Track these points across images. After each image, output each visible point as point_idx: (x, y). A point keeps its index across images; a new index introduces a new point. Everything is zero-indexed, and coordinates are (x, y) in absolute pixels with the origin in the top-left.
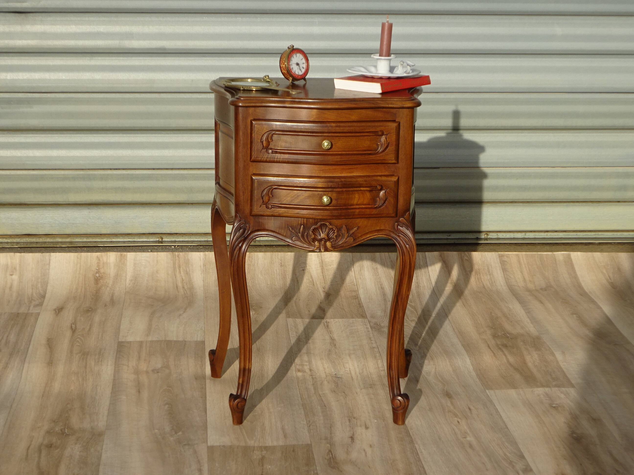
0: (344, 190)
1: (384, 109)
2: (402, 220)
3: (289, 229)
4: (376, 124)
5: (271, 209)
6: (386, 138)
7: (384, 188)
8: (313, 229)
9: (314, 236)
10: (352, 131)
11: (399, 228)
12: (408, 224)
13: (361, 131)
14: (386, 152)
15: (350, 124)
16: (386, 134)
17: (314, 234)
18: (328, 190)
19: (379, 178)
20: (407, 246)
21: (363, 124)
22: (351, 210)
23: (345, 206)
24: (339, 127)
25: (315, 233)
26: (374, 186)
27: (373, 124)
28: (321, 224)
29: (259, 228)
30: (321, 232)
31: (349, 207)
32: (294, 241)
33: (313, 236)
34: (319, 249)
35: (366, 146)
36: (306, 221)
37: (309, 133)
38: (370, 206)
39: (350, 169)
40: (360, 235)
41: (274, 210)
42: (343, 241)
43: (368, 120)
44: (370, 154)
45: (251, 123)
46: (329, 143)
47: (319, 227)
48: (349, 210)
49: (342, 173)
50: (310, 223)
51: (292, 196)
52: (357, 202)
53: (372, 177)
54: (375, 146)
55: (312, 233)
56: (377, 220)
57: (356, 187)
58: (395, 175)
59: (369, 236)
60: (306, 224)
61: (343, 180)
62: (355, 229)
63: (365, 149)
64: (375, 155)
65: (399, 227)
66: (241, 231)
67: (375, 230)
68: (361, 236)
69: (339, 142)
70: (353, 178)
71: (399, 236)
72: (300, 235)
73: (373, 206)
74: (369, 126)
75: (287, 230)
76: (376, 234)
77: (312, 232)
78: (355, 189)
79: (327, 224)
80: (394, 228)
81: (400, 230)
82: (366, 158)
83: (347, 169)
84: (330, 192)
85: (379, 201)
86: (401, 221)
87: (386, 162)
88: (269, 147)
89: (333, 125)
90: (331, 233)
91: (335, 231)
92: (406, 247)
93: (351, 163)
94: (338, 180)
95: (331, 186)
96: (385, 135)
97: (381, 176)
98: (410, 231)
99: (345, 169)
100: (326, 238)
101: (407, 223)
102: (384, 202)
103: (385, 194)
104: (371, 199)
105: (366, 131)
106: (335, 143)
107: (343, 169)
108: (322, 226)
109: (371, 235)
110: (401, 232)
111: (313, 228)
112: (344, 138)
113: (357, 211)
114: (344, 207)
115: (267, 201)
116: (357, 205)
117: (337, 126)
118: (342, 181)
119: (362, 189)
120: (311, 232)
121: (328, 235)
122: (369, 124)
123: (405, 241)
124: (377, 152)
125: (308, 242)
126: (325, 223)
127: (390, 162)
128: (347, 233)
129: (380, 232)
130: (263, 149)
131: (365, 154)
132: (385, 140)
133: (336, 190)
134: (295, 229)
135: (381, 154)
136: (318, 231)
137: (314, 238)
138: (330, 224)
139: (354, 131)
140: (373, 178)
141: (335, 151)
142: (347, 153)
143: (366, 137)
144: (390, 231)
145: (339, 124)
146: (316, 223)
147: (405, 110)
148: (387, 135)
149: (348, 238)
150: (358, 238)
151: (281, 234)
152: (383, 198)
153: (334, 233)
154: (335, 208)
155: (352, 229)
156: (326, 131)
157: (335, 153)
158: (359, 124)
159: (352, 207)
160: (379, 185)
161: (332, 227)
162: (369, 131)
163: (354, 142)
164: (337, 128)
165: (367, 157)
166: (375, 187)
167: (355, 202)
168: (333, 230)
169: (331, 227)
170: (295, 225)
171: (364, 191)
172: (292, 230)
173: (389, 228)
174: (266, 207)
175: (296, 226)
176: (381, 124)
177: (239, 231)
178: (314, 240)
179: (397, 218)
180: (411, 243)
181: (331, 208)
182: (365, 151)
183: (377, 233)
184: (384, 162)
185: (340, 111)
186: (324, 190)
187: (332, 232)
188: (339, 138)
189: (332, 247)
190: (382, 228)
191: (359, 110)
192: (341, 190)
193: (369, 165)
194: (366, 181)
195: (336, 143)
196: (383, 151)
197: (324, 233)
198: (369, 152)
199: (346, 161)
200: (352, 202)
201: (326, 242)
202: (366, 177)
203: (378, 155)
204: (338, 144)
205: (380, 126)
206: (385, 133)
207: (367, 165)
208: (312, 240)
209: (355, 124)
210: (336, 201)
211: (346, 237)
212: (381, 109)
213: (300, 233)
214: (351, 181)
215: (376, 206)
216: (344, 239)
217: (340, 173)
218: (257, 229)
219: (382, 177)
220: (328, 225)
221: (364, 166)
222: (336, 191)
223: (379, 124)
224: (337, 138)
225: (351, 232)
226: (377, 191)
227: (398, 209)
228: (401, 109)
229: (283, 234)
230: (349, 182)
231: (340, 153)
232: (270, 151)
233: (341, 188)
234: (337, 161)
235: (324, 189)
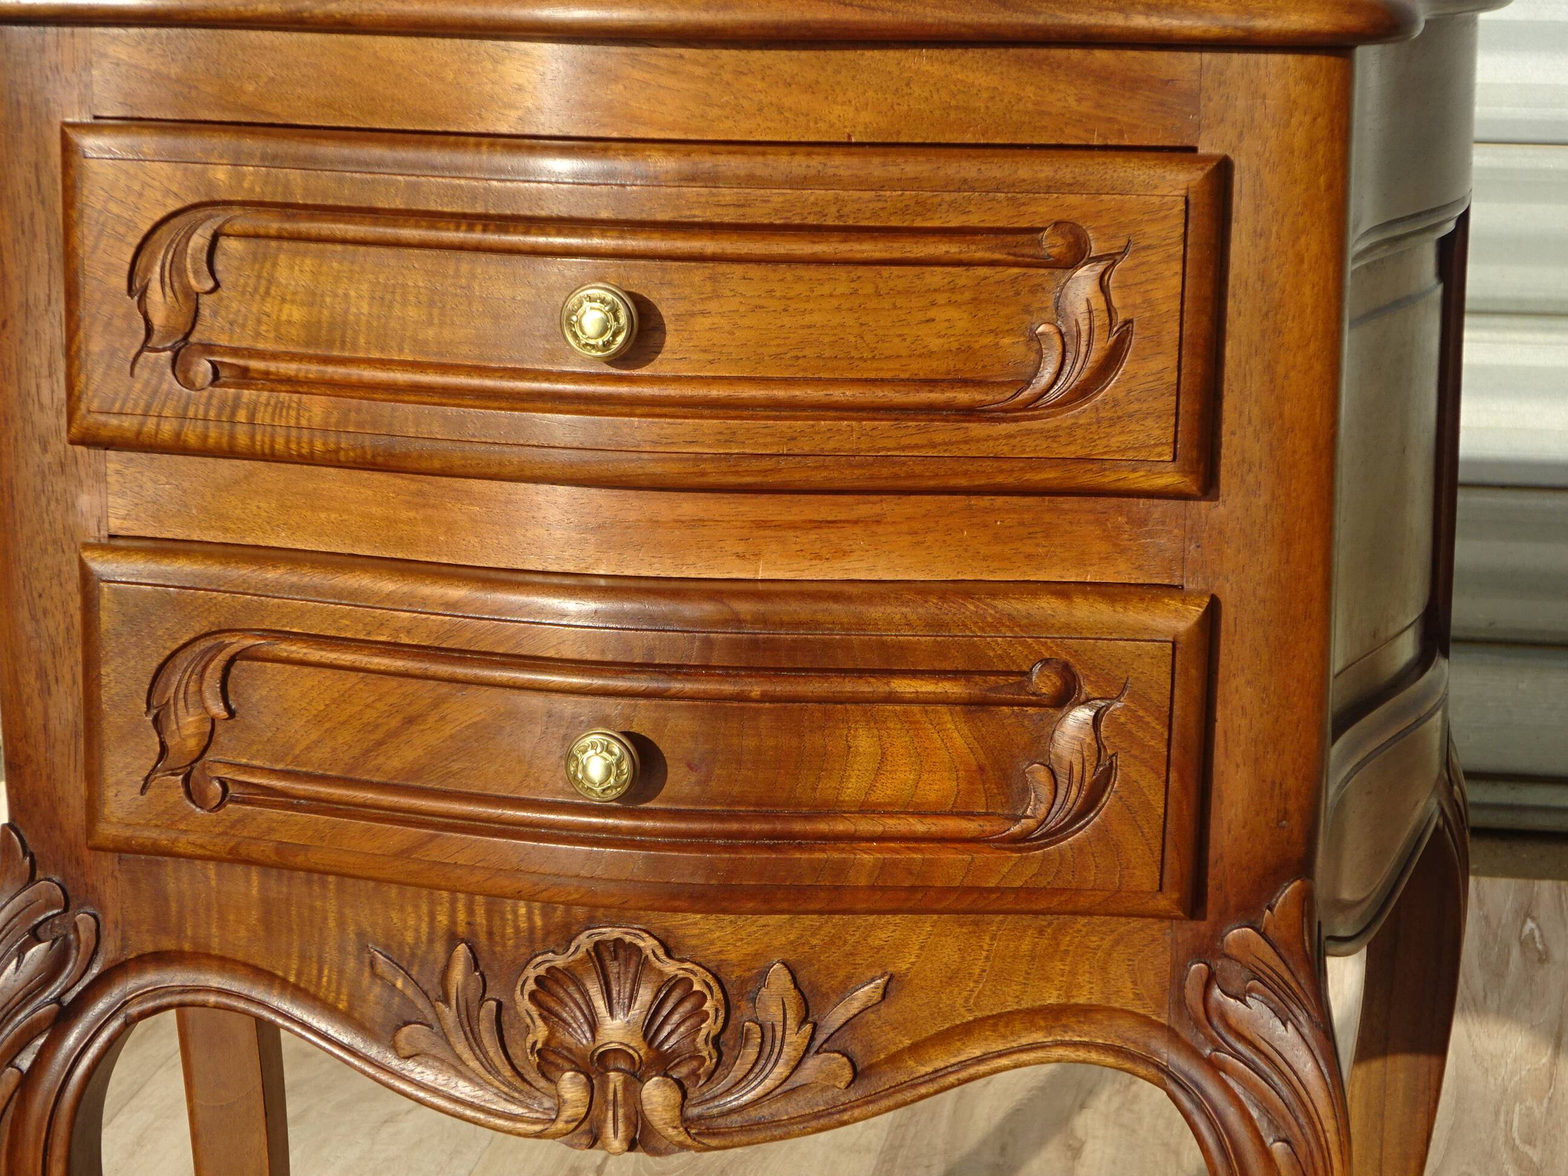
0: (756, 689)
1: (1102, 56)
2: (1243, 941)
3: (372, 965)
4: (1027, 170)
5: (220, 805)
6: (1103, 288)
7: (1087, 689)
8: (538, 980)
9: (552, 1033)
10: (811, 220)
11: (1220, 1004)
12: (1287, 976)
13: (894, 222)
14: (1104, 402)
15: (799, 164)
16: (1111, 256)
17: (548, 1014)
18: (620, 684)
19: (1048, 606)
20: (1278, 1148)
21: (912, 167)
22: (812, 850)
23: (765, 817)
24: (712, 180)
25: (557, 1008)
26: (1001, 667)
27: (997, 169)
28: (597, 944)
29: (168, 944)
30: (600, 1004)
31: (798, 827)
32: (408, 1058)
33: (540, 1033)
34: (584, 1133)
35: (935, 344)
36: (490, 913)
37: (471, 228)
38: (970, 827)
39: (818, 525)
40: (907, 1042)
41: (241, 821)
42: (769, 1083)
43: (969, 138)
44: (970, 413)
45: (68, 148)
46: (615, 311)
47: (581, 961)
48: (800, 848)
49: (757, 555)
50: (517, 929)
51: (370, 715)
52: (872, 787)
53: (993, 595)
54: (1012, 346)
55: (534, 1011)
56: (1041, 932)
57: (861, 673)
58: (1190, 586)
59: (978, 1053)
60: (490, 934)
61: (745, 608)
62: (866, 993)
63: (921, 368)
64: (1016, 420)
65: (1217, 992)
66: (37, 952)
67: (1025, 1005)
68: (916, 1049)
69: (713, 306)
70: (836, 597)
71: (1214, 1067)
72: (449, 1015)
73: (988, 826)
74: (965, 181)
75: (360, 971)
76: (1038, 1037)
77: (533, 996)
78: (849, 686)
79: (642, 944)
80: (1180, 1003)
81: (1223, 1017)
82: (933, 445)
83: (793, 526)
84: (642, 702)
85: (1045, 791)
86: (1234, 951)
87: (1108, 479)
88: (193, 339)
89: (663, 163)
90: (676, 1018)
91: (708, 1006)
92: (1266, 1153)
93: (818, 477)
94: (707, 609)
95: (651, 649)
96: (1098, 259)
97: (1062, 590)
98: (1306, 1030)
99: (779, 527)
100: (641, 1050)
101: (1281, 968)
102: (1091, 802)
103: (1097, 738)
104: (981, 769)
105: (936, 223)
106: (678, 317)
107: (761, 525)
108: (607, 957)
109: (999, 1046)
110: (1231, 1039)
111: (541, 971)
112: (754, 271)
113: (867, 857)
114: (756, 827)
115: (192, 744)
116: (866, 809)
117: (691, 179)
118: (737, 621)
119: (904, 686)
120: (524, 1004)
121: (649, 1030)
122: (968, 168)
123: (1267, 1110)
124: (1026, 394)
125: (507, 1072)
126: (628, 939)
127: (1139, 479)
128: (803, 1022)
129: (1066, 1028)
130: (144, 347)
131: (930, 410)
132: (1099, 303)
133: (689, 687)
134: (414, 973)
135: (1065, 418)
136: (577, 996)
137: (547, 1043)
138: (663, 944)
139: (830, 222)
140: (1000, 604)
141: (677, 379)
142: (780, 393)
143: (936, 277)
144: (1146, 1021)
145: (706, 162)
146: (566, 937)
147: (1274, 61)
148: (1111, 259)
149: (812, 1064)
150: (894, 1059)
151: (322, 994)
152: (1077, 768)
153: (698, 1014)
154: (682, 826)
155: (844, 991)
156: (604, 215)
157: (673, 391)
158: (876, 167)
159: (823, 827)
160: (1046, 662)
161: (681, 974)
162: (955, 221)
163: (838, 309)
164: (691, 192)
165: (943, 432)
166: (1012, 679)
167: (853, 788)
168: (689, 993)
169: (671, 968)
170: (410, 937)
171: (925, 701)
172: (389, 976)
173: (1138, 996)
174: (189, 794)
175: (417, 939)
176: (1069, 169)
177: (21, 952)
178: (552, 1057)
179: (1203, 926)
180: (1308, 1131)
181: (648, 824)
182: (931, 383)
183: (1049, 1030)
184: (1087, 478)
185: (727, 56)
186: (597, 682)
187: (687, 1006)
188: (713, 278)
189: (686, 1122)
190: (1082, 1000)
191: (892, 56)
192: (728, 688)
193: (974, 501)
194: (936, 625)
195: (693, 315)
196: (1083, 391)
197: (617, 1009)
198: (963, 396)
199: (767, 464)
200: (826, 788)
201: (642, 1081)
202: (943, 597)
203: (1035, 425)
204: (707, 322)
205: (1052, 187)
206: (1095, 250)
207: (959, 501)
208: (535, 1059)
209: (840, 164)
210: (693, 777)
211: (789, 1053)
212: (1076, 54)
213: (446, 1000)
214: (813, 625)
215: (1016, 829)
216: (781, 1070)
217: (740, 556)
218: (149, 948)
219: (1078, 600)
220: (649, 952)
221: (928, 502)
222: (692, 698)
223: (1043, 170)
224: (699, 273)
225: (838, 1016)
226: (1031, 710)
227: (1212, 854)
228: (1237, 59)
229: (331, 998)
230: (798, 625)
231: (716, 392)
232: (203, 368)
233: (728, 672)
234: (698, 457)
235: (601, 677)
